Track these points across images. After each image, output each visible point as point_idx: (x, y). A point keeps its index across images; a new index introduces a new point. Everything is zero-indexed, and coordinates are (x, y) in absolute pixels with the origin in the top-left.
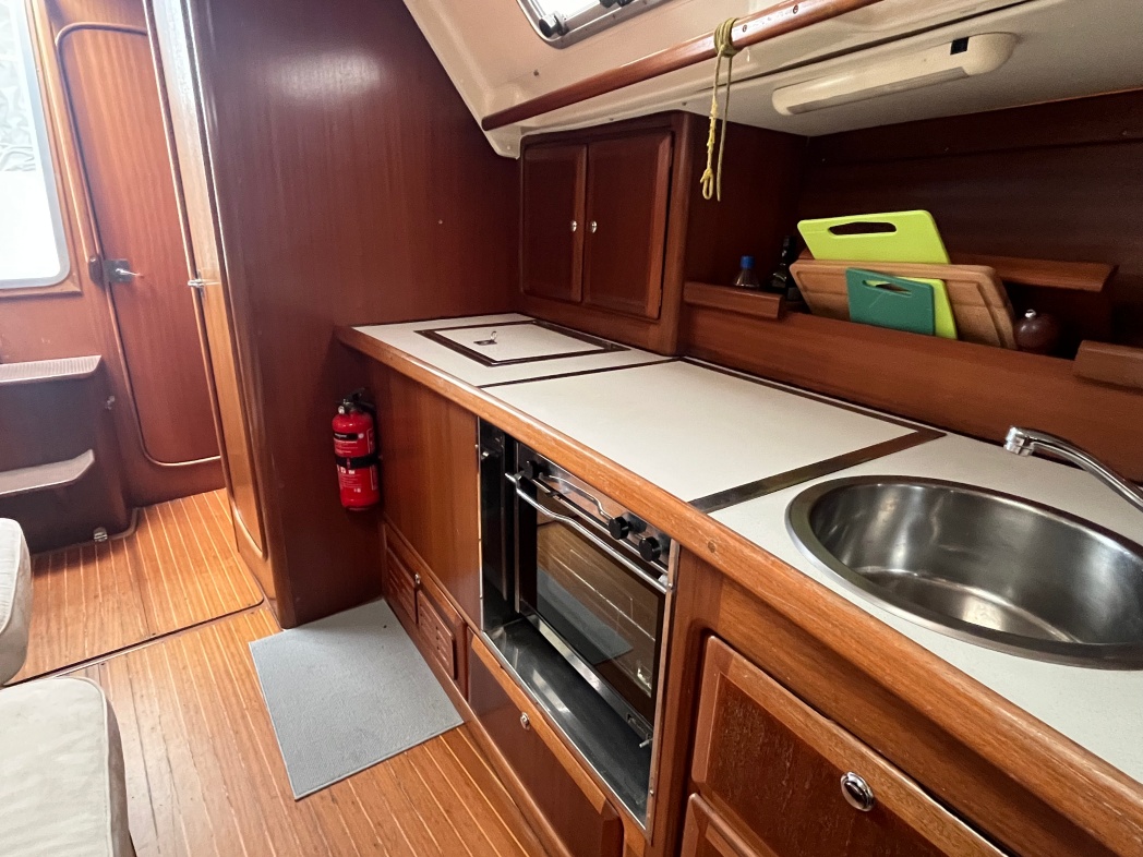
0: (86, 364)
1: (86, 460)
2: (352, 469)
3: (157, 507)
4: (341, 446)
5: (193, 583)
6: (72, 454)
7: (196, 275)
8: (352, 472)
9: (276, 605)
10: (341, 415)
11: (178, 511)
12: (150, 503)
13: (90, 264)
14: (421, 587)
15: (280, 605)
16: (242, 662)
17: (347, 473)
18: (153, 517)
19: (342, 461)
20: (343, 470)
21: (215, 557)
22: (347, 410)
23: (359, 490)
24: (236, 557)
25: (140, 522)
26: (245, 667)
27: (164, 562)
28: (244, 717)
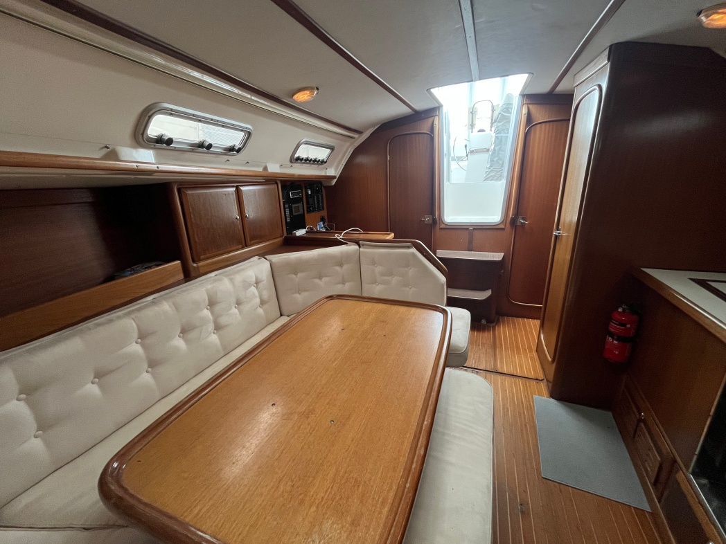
0: (497, 256)
1: (488, 293)
2: (616, 340)
3: (506, 318)
4: (613, 327)
5: (515, 357)
6: (483, 289)
7: (558, 229)
8: (615, 342)
9: (550, 385)
10: (620, 312)
11: (514, 323)
12: (503, 315)
13: (512, 218)
14: (644, 421)
15: (553, 387)
16: (529, 401)
17: (613, 341)
18: (503, 322)
19: (612, 335)
20: (610, 339)
21: (525, 349)
22: (624, 310)
23: (617, 353)
24: (535, 354)
25: (498, 322)
26: (530, 405)
27: (505, 343)
28: (526, 426)
